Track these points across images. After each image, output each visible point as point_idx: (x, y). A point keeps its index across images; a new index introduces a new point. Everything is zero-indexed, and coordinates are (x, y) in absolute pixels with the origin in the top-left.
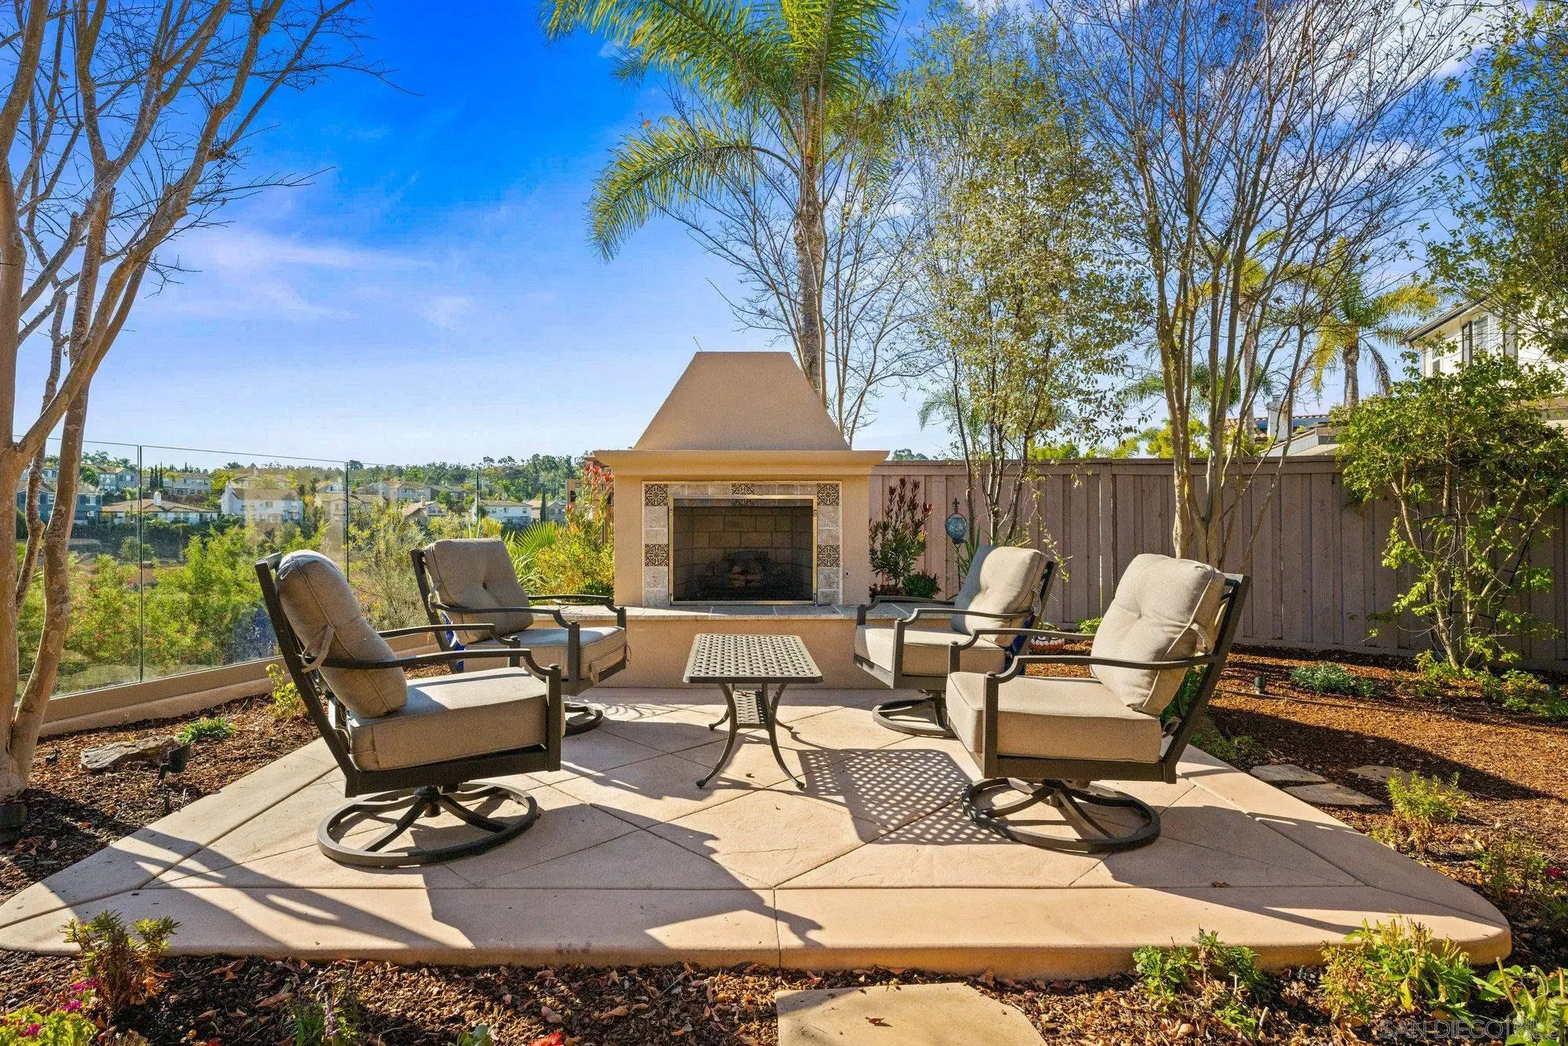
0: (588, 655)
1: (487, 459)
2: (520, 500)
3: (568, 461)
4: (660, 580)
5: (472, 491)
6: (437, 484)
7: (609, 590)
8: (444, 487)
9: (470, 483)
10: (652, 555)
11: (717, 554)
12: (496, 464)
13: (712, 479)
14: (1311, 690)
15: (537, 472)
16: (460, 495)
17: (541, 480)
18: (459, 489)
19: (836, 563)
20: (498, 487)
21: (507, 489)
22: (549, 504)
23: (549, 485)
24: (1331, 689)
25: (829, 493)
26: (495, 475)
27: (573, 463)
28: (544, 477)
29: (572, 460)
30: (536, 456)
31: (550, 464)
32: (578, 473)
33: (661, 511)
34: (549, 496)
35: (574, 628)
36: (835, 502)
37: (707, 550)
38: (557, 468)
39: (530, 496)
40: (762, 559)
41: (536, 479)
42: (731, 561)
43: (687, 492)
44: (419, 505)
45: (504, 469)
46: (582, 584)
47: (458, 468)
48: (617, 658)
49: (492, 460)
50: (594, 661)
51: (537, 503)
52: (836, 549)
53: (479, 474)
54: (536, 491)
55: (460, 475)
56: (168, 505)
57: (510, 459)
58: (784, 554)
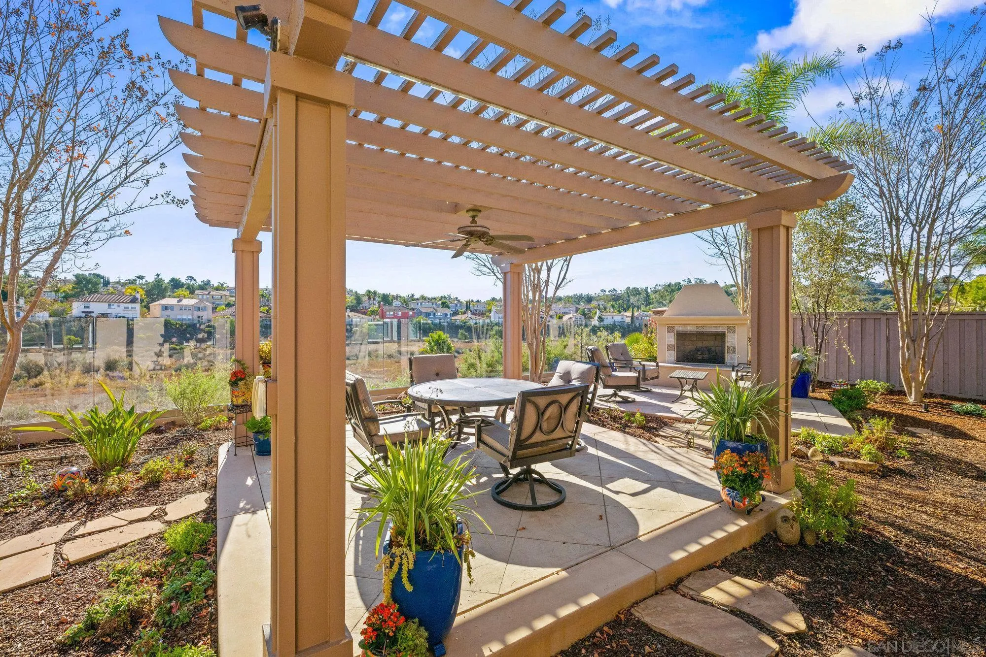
0: (647, 373)
1: (602, 291)
2: (620, 312)
3: (646, 290)
4: (673, 355)
5: (595, 308)
6: (578, 304)
7: (656, 358)
8: (582, 306)
9: (594, 304)
10: (669, 348)
11: (693, 348)
12: (607, 293)
13: (689, 325)
14: (958, 413)
15: (629, 297)
16: (589, 310)
17: (631, 301)
18: (588, 306)
19: (734, 352)
20: (609, 305)
21: (613, 306)
22: (636, 314)
23: (636, 304)
24: (968, 414)
25: (732, 329)
26: (607, 299)
27: (649, 291)
28: (633, 300)
29: (649, 289)
30: (628, 288)
31: (636, 292)
32: (651, 297)
33: (672, 334)
34: (635, 309)
35: (644, 366)
36: (734, 332)
37: (689, 346)
38: (640, 294)
39: (625, 310)
40: (709, 350)
41: (629, 301)
42: (697, 350)
43: (681, 329)
44: (570, 316)
45: (612, 295)
46: (647, 356)
47: (588, 295)
48: (656, 375)
49: (605, 291)
50: (649, 375)
51: (629, 314)
52: (734, 348)
53: (598, 298)
54: (629, 307)
55: (589, 299)
56: (473, 317)
57: (614, 290)
58: (718, 349)
